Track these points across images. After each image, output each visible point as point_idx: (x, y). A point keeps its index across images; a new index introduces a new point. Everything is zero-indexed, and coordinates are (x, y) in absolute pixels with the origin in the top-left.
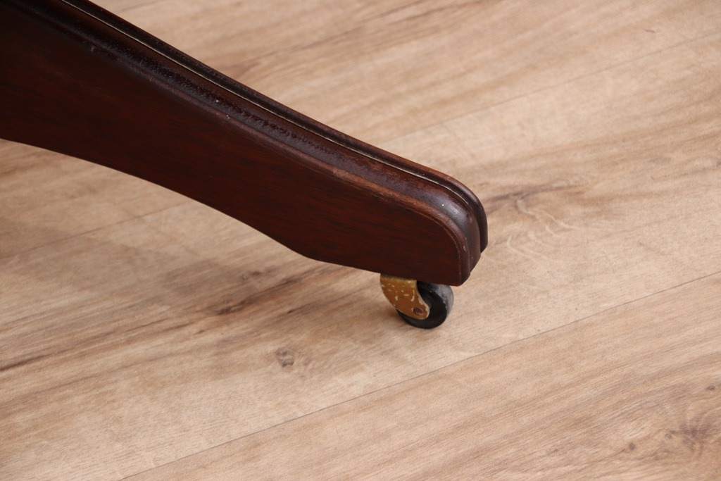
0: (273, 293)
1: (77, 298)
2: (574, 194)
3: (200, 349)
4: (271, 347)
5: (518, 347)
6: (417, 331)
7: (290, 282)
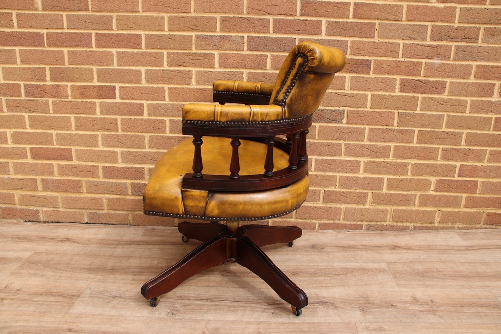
0: (278, 304)
1: (251, 296)
2: (333, 305)
3: (262, 308)
4: (272, 311)
5: (309, 323)
6: (295, 316)
7: (282, 303)
